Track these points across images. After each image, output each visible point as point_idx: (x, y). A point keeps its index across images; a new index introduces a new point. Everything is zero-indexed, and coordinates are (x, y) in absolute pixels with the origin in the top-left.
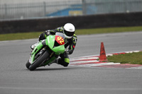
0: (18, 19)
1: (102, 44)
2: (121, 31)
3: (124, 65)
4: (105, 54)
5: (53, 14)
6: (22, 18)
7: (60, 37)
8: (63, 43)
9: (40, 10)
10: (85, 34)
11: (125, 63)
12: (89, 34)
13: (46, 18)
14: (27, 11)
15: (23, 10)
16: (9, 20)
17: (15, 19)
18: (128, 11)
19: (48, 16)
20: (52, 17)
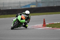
0: (8, 9)
1: (44, 19)
2: (52, 14)
3: (53, 28)
4: (45, 24)
5: (23, 7)
6: (10, 8)
7: (23, 16)
8: (24, 19)
9: (18, 5)
10: (37, 15)
11: (54, 27)
12: (39, 15)
13: (21, 8)
14: (12, 5)
15: (11, 5)
16: (5, 9)
17: (7, 9)
18: (55, 6)
19: (21, 7)
20: (23, 8)
